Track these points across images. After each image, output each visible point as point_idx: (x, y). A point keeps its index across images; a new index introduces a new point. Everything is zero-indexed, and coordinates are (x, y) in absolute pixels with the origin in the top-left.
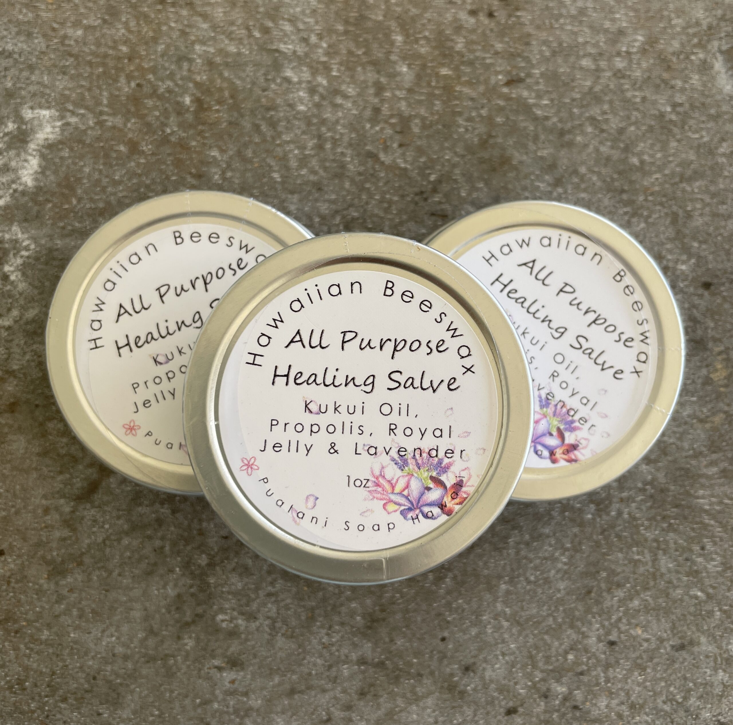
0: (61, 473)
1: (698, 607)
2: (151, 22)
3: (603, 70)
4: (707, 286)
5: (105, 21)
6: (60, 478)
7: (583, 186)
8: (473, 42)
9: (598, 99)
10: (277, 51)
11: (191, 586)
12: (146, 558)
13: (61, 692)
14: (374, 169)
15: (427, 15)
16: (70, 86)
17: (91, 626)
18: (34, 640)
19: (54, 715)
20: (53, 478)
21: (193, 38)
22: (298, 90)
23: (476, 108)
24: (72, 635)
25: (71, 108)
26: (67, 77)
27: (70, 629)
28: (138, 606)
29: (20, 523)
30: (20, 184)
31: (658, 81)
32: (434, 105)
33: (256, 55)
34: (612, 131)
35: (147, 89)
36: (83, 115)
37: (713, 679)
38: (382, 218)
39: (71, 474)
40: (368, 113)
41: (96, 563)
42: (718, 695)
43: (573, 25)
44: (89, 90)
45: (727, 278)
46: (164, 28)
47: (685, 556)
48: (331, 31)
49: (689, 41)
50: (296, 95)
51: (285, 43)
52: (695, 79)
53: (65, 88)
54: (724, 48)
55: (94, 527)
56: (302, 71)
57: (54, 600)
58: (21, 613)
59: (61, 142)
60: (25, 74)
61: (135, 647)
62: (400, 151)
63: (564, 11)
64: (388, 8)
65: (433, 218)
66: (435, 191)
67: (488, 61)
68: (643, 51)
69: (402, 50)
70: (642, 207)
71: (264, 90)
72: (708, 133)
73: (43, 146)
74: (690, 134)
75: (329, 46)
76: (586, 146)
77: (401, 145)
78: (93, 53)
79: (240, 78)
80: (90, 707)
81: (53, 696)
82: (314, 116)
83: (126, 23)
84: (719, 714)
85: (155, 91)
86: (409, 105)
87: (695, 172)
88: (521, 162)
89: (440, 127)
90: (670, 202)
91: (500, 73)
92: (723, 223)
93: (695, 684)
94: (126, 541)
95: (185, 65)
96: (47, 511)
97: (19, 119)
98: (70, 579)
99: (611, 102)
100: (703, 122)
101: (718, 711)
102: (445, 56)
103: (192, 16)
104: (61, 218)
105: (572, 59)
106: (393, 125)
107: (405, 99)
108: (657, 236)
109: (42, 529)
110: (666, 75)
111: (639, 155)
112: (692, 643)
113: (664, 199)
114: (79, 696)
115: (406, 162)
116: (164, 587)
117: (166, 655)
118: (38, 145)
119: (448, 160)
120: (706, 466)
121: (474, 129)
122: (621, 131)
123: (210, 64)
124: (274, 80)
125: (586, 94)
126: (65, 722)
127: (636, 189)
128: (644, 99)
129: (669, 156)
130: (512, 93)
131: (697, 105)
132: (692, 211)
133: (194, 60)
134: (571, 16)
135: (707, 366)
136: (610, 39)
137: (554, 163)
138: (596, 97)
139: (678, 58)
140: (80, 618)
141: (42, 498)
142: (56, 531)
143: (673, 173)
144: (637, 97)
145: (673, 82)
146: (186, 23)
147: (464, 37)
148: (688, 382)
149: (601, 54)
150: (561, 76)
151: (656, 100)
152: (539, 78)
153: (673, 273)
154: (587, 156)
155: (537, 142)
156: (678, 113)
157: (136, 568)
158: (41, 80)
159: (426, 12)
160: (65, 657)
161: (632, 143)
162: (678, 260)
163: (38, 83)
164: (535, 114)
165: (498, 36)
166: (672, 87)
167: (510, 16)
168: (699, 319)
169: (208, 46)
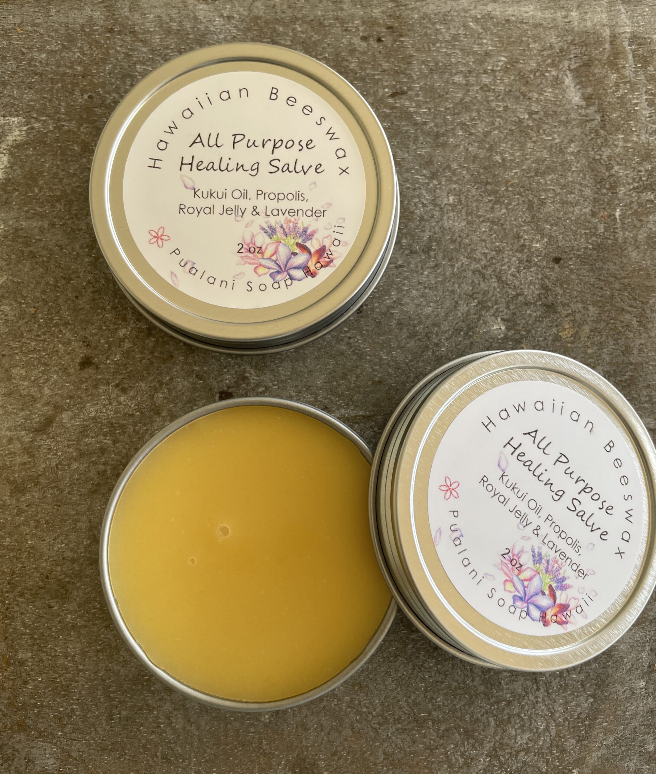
0: (22, 410)
2: (101, 47)
3: (472, 85)
4: (557, 260)
5: (64, 46)
6: (22, 414)
7: (455, 179)
8: (364, 62)
9: (467, 109)
12: (91, 480)
13: (19, 589)
15: (328, 40)
16: (34, 98)
17: (45, 534)
19: (13, 608)
20: (16, 414)
21: (135, 59)
24: (29, 542)
25: (35, 116)
26: (32, 91)
27: (28, 537)
28: (84, 518)
31: (518, 94)
34: (479, 134)
35: (97, 101)
36: (45, 121)
39: (30, 411)
41: (49, 483)
43: (447, 48)
44: (50, 101)
45: (574, 254)
46: (112, 51)
49: (544, 62)
52: (549, 92)
53: (30, 101)
54: (573, 67)
55: (49, 453)
57: (15, 514)
59: (26, 143)
61: (81, 553)
63: (440, 37)
64: (295, 35)
67: (376, 77)
68: (506, 70)
70: (503, 196)
72: (559, 135)
73: (12, 146)
74: (544, 136)
76: (457, 146)
78: (55, 73)
80: (43, 601)
81: (12, 592)
83: (81, 48)
85: (103, 102)
87: (548, 168)
88: (403, 159)
90: (527, 192)
91: (386, 87)
92: (571, 209)
94: (75, 466)
96: (10, 440)
98: (28, 496)
99: (478, 111)
100: (555, 127)
103: (134, 41)
104: (25, 204)
105: (446, 76)
108: (515, 220)
109: (6, 455)
110: (524, 89)
111: (501, 153)
113: (522, 190)
114: (34, 591)
118: (8, 145)
122: (486, 134)
125: (458, 104)
126: (22, 614)
127: (499, 181)
128: (506, 108)
129: (527, 154)
130: (396, 103)
131: (550, 112)
132: (545, 199)
133: (136, 77)
134: (446, 41)
135: (557, 326)
136: (478, 59)
137: (430, 159)
138: (466, 107)
139: (535, 75)
140: (36, 528)
141: (6, 431)
142: (18, 457)
143: (530, 168)
144: (500, 106)
145: (531, 94)
146: (129, 47)
147: (357, 58)
148: (541, 339)
149: (470, 72)
150: (437, 89)
151: (516, 109)
152: (418, 91)
153: (529, 250)
154: (458, 154)
155: (416, 142)
156: (534, 120)
157: (83, 488)
158: (11, 94)
159: (326, 38)
160: (23, 560)
161: (496, 144)
162: (533, 239)
163: (9, 96)
164: (415, 120)
165: (385, 57)
166: (530, 98)
167: (395, 41)
168: (550, 287)
169: (147, 65)
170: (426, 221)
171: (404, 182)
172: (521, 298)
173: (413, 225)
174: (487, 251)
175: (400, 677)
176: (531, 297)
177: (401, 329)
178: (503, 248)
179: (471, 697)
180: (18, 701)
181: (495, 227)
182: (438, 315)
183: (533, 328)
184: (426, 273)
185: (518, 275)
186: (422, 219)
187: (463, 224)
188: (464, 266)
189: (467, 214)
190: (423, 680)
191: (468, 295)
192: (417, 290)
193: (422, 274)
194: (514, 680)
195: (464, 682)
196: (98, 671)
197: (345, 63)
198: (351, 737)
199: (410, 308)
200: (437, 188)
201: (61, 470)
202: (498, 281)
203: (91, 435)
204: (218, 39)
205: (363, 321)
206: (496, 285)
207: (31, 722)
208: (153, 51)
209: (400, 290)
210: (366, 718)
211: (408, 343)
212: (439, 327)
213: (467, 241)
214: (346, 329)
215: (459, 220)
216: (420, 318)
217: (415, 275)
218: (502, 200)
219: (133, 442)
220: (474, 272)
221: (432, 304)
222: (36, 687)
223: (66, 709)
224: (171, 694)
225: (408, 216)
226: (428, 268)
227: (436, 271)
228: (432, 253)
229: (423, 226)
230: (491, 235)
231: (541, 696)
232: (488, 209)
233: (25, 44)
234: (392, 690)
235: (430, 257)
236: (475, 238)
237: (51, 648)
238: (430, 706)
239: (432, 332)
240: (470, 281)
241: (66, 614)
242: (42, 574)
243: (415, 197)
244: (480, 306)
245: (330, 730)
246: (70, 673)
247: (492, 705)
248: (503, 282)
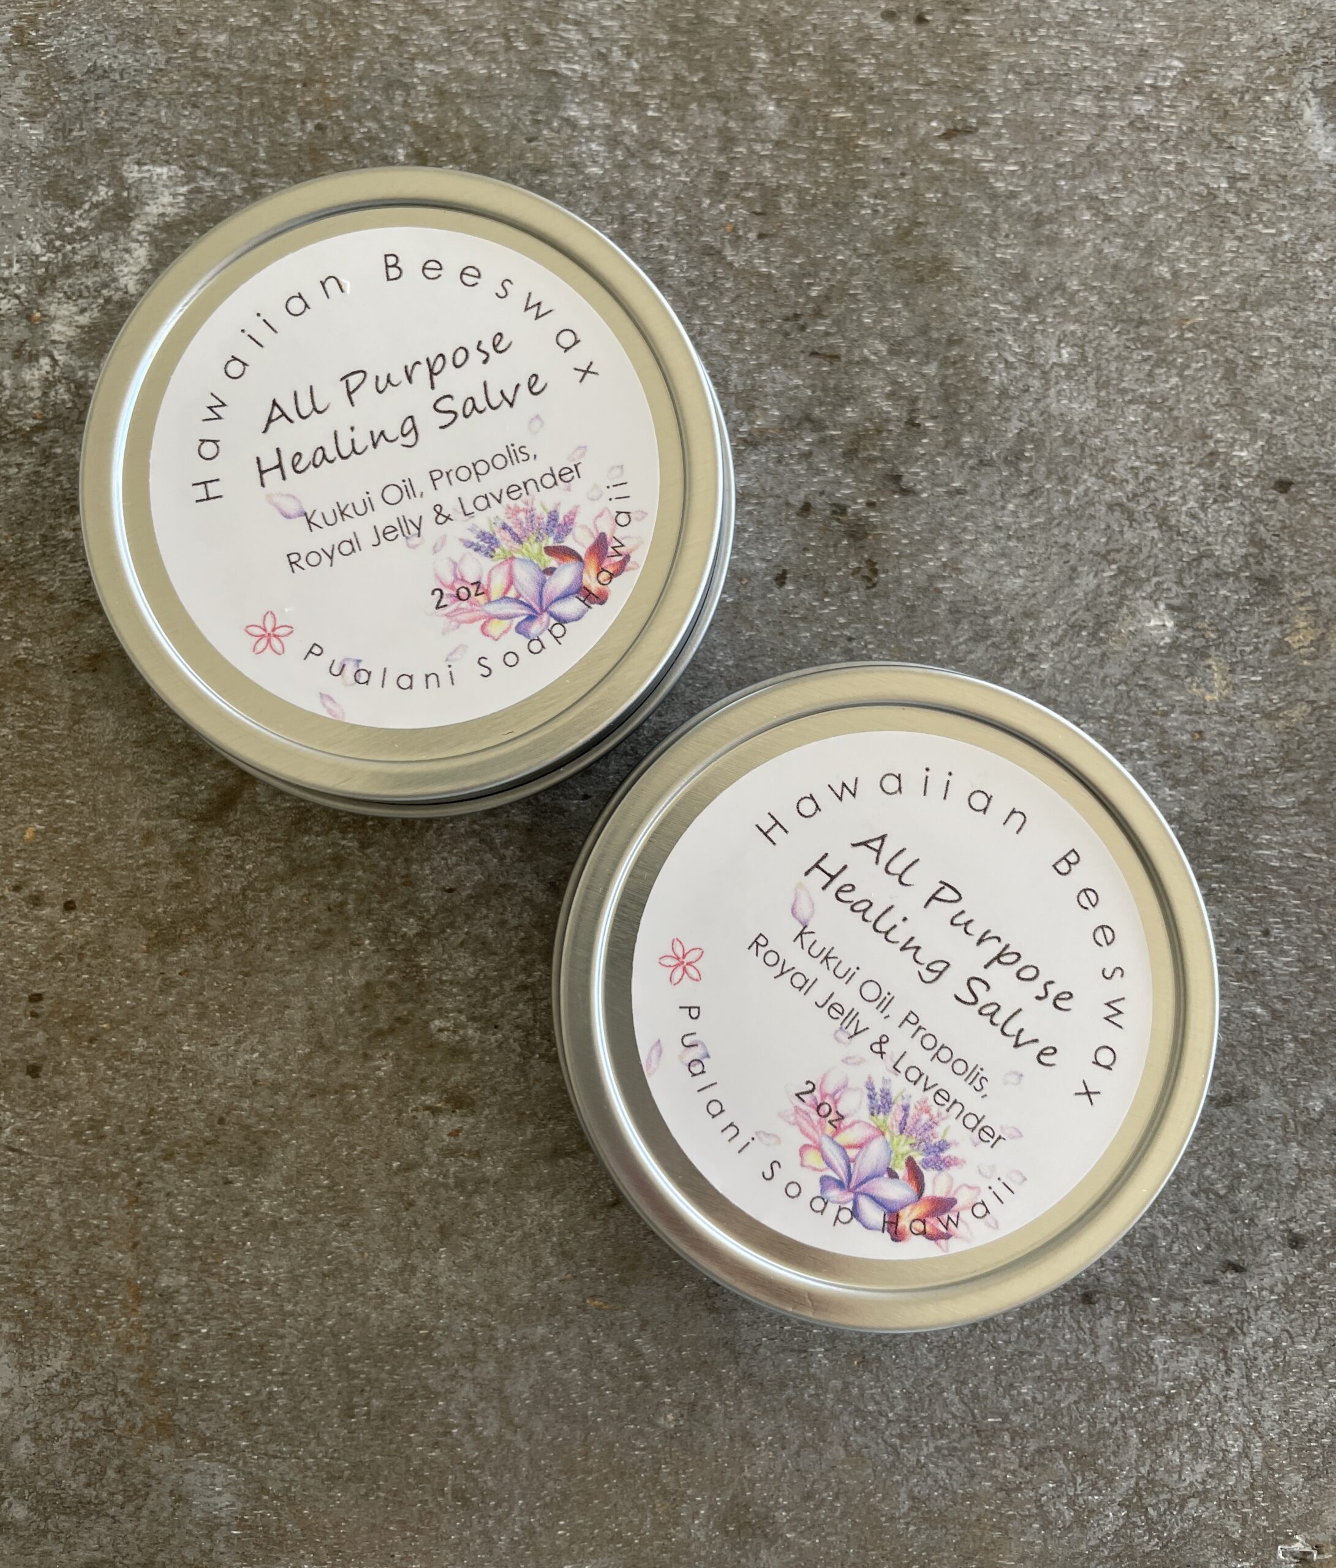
0: (174, 775)
1: (1257, 1033)
2: (342, 22)
3: (1113, 117)
4: (1283, 486)
5: (265, 20)
6: (174, 782)
7: (1073, 312)
8: (887, 64)
9: (1102, 166)
10: (554, 73)
11: (390, 970)
12: (315, 922)
13: (163, 1143)
14: (714, 274)
15: (813, 18)
16: (204, 127)
17: (219, 1032)
18: (121, 1054)
19: (151, 1183)
20: (159, 782)
21: (413, 50)
22: (589, 140)
23: (893, 177)
24: (185, 1048)
25: (205, 164)
26: (198, 112)
27: (183, 1037)
28: (298, 1001)
29: (103, 858)
30: (117, 289)
31: (1207, 138)
32: (820, 169)
33: (518, 80)
34: (1125, 220)
35: (333, 135)
36: (224, 176)
37: (1281, 1157)
38: (726, 358)
39: (190, 777)
40: (706, 181)
41: (228, 927)
42: (1288, 1186)
43: (1061, 39)
44: (236, 133)
45: (1319, 474)
46: (364, 33)
47: (1236, 944)
48: (646, 42)
49: (1261, 71)
50: (584, 149)
51: (568, 62)
52: (1271, 136)
53: (195, 131)
54: (1320, 85)
55: (227, 866)
56: (595, 109)
57: (156, 988)
58: (101, 1008)
59: (186, 220)
60: (129, 106)
61: (292, 1071)
62: (760, 246)
63: (1046, 16)
65: (815, 360)
66: (818, 314)
67: (914, 97)
68: (1182, 87)
69: (766, 76)
70: (1174, 350)
71: (530, 140)
72: (1290, 226)
73: (156, 227)
74: (1260, 227)
75: (643, 68)
76: (1080, 243)
77: (761, 236)
78: (246, 75)
79: (489, 118)
80: (212, 1169)
81: (149, 1149)
82: (614, 183)
83: (301, 23)
84: (1290, 1220)
85: (346, 138)
86: (777, 169)
87: (1268, 292)
88: (967, 269)
89: (829, 205)
90: (1223, 343)
91: (935, 117)
92: (1314, 380)
93: (1249, 1166)
94: (280, 892)
95: (399, 96)
96: (148, 837)
97: (118, 181)
98: (184, 953)
99: (1124, 171)
100: (1284, 208)
101: (1288, 1214)
102: (840, 87)
103: (412, 12)
105: (1059, 96)
106: (749, 202)
107: (771, 158)
108: (1197, 400)
109: (139, 868)
110: (1218, 127)
111: (1171, 261)
112: (1244, 1094)
113: (1212, 338)
114: (194, 1149)
115: (769, 263)
116: (344, 971)
117: (344, 1086)
118: (148, 225)
119: (843, 263)
120: (1275, 794)
121: (888, 210)
122: (1140, 220)
123: (441, 93)
124: (548, 123)
125: (1082, 155)
126: (168, 1195)
127: (1165, 319)
128: (1181, 167)
129: (1224, 263)
130: (953, 151)
131: (1274, 177)
132: (1260, 358)
133: (414, 86)
134: (1059, 24)
135: (1281, 623)
136: (1125, 63)
137: (1024, 270)
138: (1099, 162)
139: (1241, 99)
140: (200, 1019)
141: (140, 817)
142: (163, 872)
143: (1229, 293)
144: (1169, 162)
145: (1233, 139)
146: (401, 24)
147: (874, 56)
148: (1248, 649)
149: (1108, 89)
150: (1039, 124)
151: (1202, 168)
152: (1001, 127)
153: (1226, 462)
154: (1082, 260)
155: (995, 234)
156: (1240, 192)
157: (297, 938)
158: (155, 116)
159: (810, 13)
160: (172, 1084)
161: (1159, 240)
162: (1235, 440)
163: (151, 121)
164: (992, 187)
165: (931, 56)
166: (1231, 147)
167: (954, 21)
168: (1269, 542)
169: (438, 63)
170: (1013, 398)
171: (968, 316)
172: (1207, 563)
173: (984, 407)
174: (1137, 464)
175: (946, 1342)
176: (1228, 562)
177: (957, 623)
178: (1173, 458)
179: (1091, 1387)
180: (159, 1373)
181: (1156, 414)
182: (1034, 595)
183: (1232, 627)
184: (1011, 507)
185: (1202, 515)
186: (1004, 393)
187: (1091, 405)
188: (1091, 494)
189: (1099, 386)
190: (994, 1348)
191: (1098, 554)
192: (993, 542)
193: (1003, 508)
194: (1179, 1353)
195: (1077, 1355)
196: (324, 1315)
197: (849, 67)
198: (843, 1462)
199: (976, 578)
200: (1036, 331)
201: (252, 901)
202: (1160, 526)
203: (317, 829)
204: (586, 10)
205: (877, 605)
206: (1155, 534)
207: (185, 1419)
208: (449, 33)
209: (956, 542)
210: (874, 1423)
211: (971, 652)
212: (1037, 619)
213: (1097, 441)
214: (842, 620)
215: (1082, 398)
216: (997, 599)
217: (988, 510)
218: (1170, 358)
219: (402, 846)
220: (1110, 507)
221: (1022, 572)
222: (196, 1347)
223: (258, 1393)
224: (474, 1366)
225: (974, 387)
226: (1015, 495)
227: (1031, 503)
228: (1024, 466)
229: (1007, 410)
230: (1147, 430)
231: (1235, 1386)
232: (1141, 376)
233: (183, 12)
234: (929, 1369)
235: (1019, 473)
236: (1114, 436)
237: (228, 1267)
238: (1006, 1402)
239: (1022, 631)
240: (1103, 526)
241: (259, 1198)
242: (211, 1114)
243: (991, 348)
244: (1123, 578)
245: (800, 1447)
246: (266, 1319)
247: (1133, 1402)
248: (1170, 528)
